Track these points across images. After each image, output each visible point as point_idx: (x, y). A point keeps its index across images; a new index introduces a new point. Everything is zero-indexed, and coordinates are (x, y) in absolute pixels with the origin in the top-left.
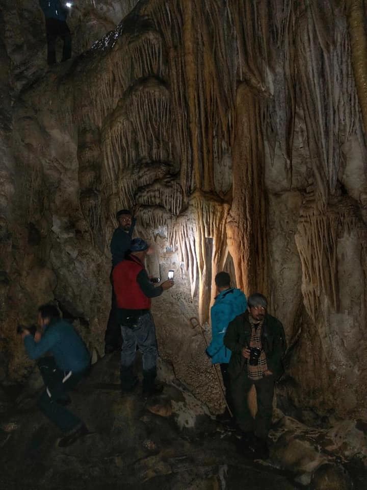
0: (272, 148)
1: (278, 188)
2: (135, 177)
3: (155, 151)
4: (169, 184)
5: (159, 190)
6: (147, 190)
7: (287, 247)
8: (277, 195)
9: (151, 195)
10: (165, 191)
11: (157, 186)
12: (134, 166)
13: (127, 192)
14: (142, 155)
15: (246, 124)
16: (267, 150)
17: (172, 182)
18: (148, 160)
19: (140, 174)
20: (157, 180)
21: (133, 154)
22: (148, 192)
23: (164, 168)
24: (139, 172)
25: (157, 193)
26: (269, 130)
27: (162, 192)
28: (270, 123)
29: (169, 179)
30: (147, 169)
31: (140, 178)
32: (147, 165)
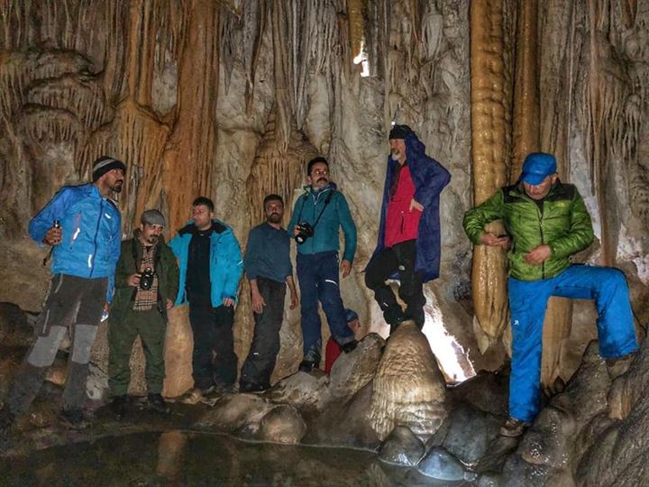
0: (229, 74)
1: (230, 124)
2: (31, 63)
3: (67, 35)
4: (86, 84)
5: (70, 88)
6: (50, 84)
7: (233, 199)
8: (228, 132)
9: (55, 93)
10: (79, 91)
11: (67, 82)
12: (30, 49)
13: (12, 84)
14: (45, 37)
15: (202, 33)
16: (222, 74)
17: (91, 82)
18: (56, 45)
19: (41, 61)
20: (67, 75)
21: (31, 33)
22: (51, 88)
23: (79, 60)
24: (38, 58)
25: (66, 92)
26: (227, 50)
27: (74, 91)
28: (229, 42)
29: (86, 77)
30: (53, 56)
31: (38, 66)
32: (53, 51)
